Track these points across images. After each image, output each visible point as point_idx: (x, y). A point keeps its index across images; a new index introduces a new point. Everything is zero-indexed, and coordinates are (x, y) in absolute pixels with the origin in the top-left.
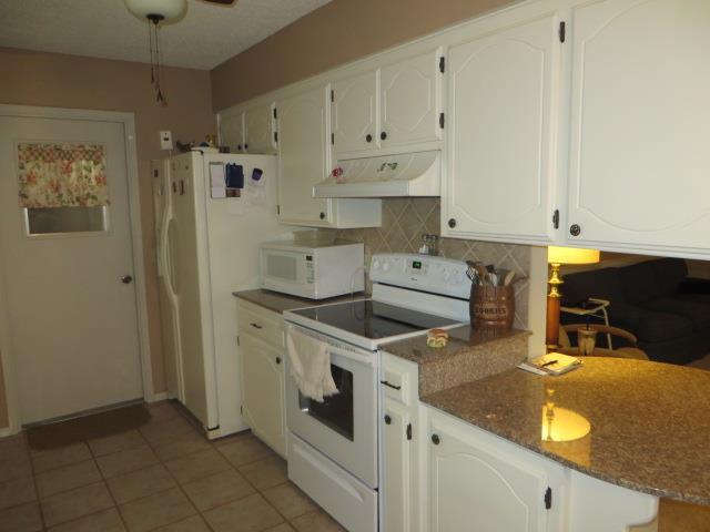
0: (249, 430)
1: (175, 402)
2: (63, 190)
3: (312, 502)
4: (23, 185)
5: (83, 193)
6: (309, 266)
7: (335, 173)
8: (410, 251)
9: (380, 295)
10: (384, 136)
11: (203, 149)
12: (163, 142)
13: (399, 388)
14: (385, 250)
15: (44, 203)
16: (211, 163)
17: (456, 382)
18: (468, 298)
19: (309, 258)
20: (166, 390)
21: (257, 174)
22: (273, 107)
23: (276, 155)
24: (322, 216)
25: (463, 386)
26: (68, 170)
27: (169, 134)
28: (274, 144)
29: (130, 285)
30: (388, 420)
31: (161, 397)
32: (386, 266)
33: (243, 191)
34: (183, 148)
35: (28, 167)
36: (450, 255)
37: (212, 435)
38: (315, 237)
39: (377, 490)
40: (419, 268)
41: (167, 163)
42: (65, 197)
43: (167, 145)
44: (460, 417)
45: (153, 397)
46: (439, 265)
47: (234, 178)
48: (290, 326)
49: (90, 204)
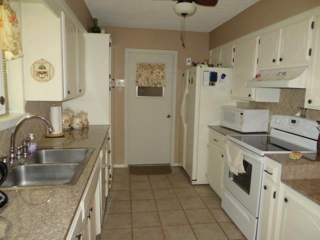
0: (209, 185)
1: (182, 167)
2: (150, 80)
3: (230, 219)
4: (137, 78)
5: (156, 82)
6: (242, 118)
7: (257, 76)
8: (291, 115)
9: (274, 134)
10: (281, 60)
11: (202, 65)
12: (187, 62)
13: (272, 174)
14: (279, 114)
15: (143, 85)
16: (204, 71)
17: (302, 177)
18: (317, 139)
19: (242, 114)
20: (179, 162)
21: (223, 76)
22: (233, 47)
23: (233, 68)
24: (250, 95)
25: (306, 180)
26: (152, 73)
27: (190, 59)
28: (232, 64)
29: (170, 119)
30: (265, 188)
31: (177, 164)
32: (278, 121)
33: (216, 83)
34: (195, 65)
35: (139, 71)
36: (311, 118)
37: (193, 183)
38: (246, 105)
39: (258, 218)
40: (295, 123)
41: (188, 71)
42: (150, 83)
43: (189, 64)
44: (299, 192)
45: (173, 164)
46: (305, 122)
47: (213, 78)
48: (229, 141)
49: (158, 86)
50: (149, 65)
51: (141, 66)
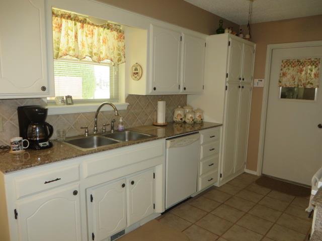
2: (296, 80)
4: (281, 77)
5: (306, 81)
26: (301, 71)
35: (284, 69)
49: (308, 86)
50: (298, 61)
51: (288, 63)
